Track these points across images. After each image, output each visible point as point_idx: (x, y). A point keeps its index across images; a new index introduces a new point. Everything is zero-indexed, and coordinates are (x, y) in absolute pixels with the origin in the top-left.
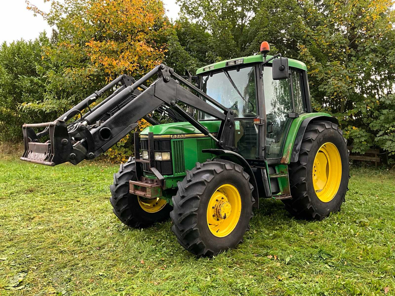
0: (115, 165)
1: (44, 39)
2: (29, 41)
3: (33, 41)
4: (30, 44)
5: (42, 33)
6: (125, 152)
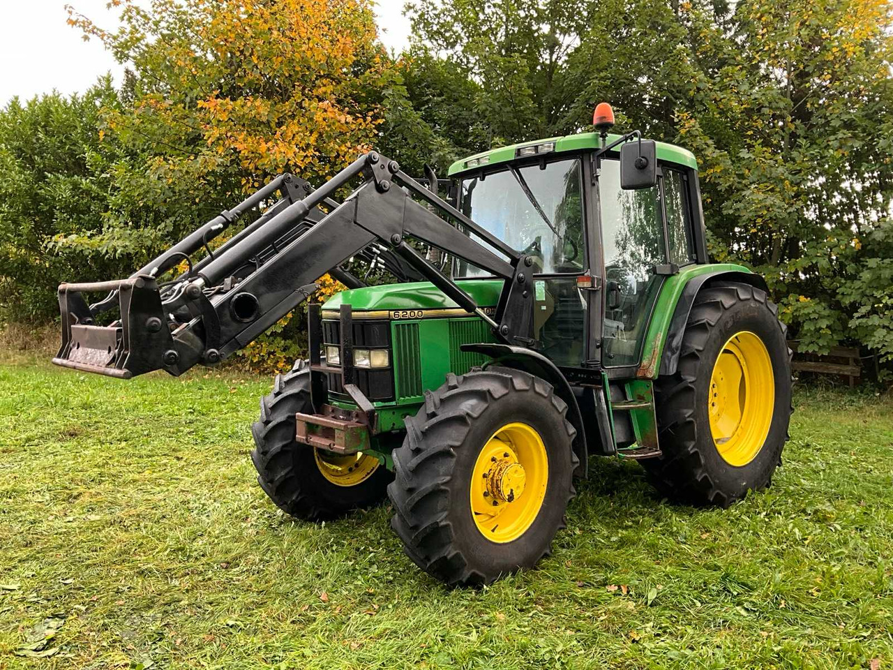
0: (262, 377)
1: (105, 92)
2: (73, 95)
3: (81, 95)
4: (73, 103)
5: (103, 78)
6: (285, 349)
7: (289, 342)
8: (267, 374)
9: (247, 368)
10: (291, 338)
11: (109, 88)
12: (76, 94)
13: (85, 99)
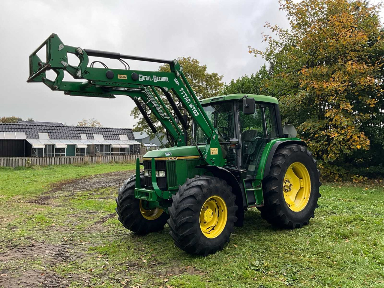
1: (263, 72)
2: (252, 75)
3: (255, 75)
4: (252, 77)
5: (263, 67)
6: (338, 170)
7: (340, 168)
8: (330, 182)
9: (321, 179)
10: (341, 166)
11: (264, 70)
12: (253, 74)
13: (256, 76)
